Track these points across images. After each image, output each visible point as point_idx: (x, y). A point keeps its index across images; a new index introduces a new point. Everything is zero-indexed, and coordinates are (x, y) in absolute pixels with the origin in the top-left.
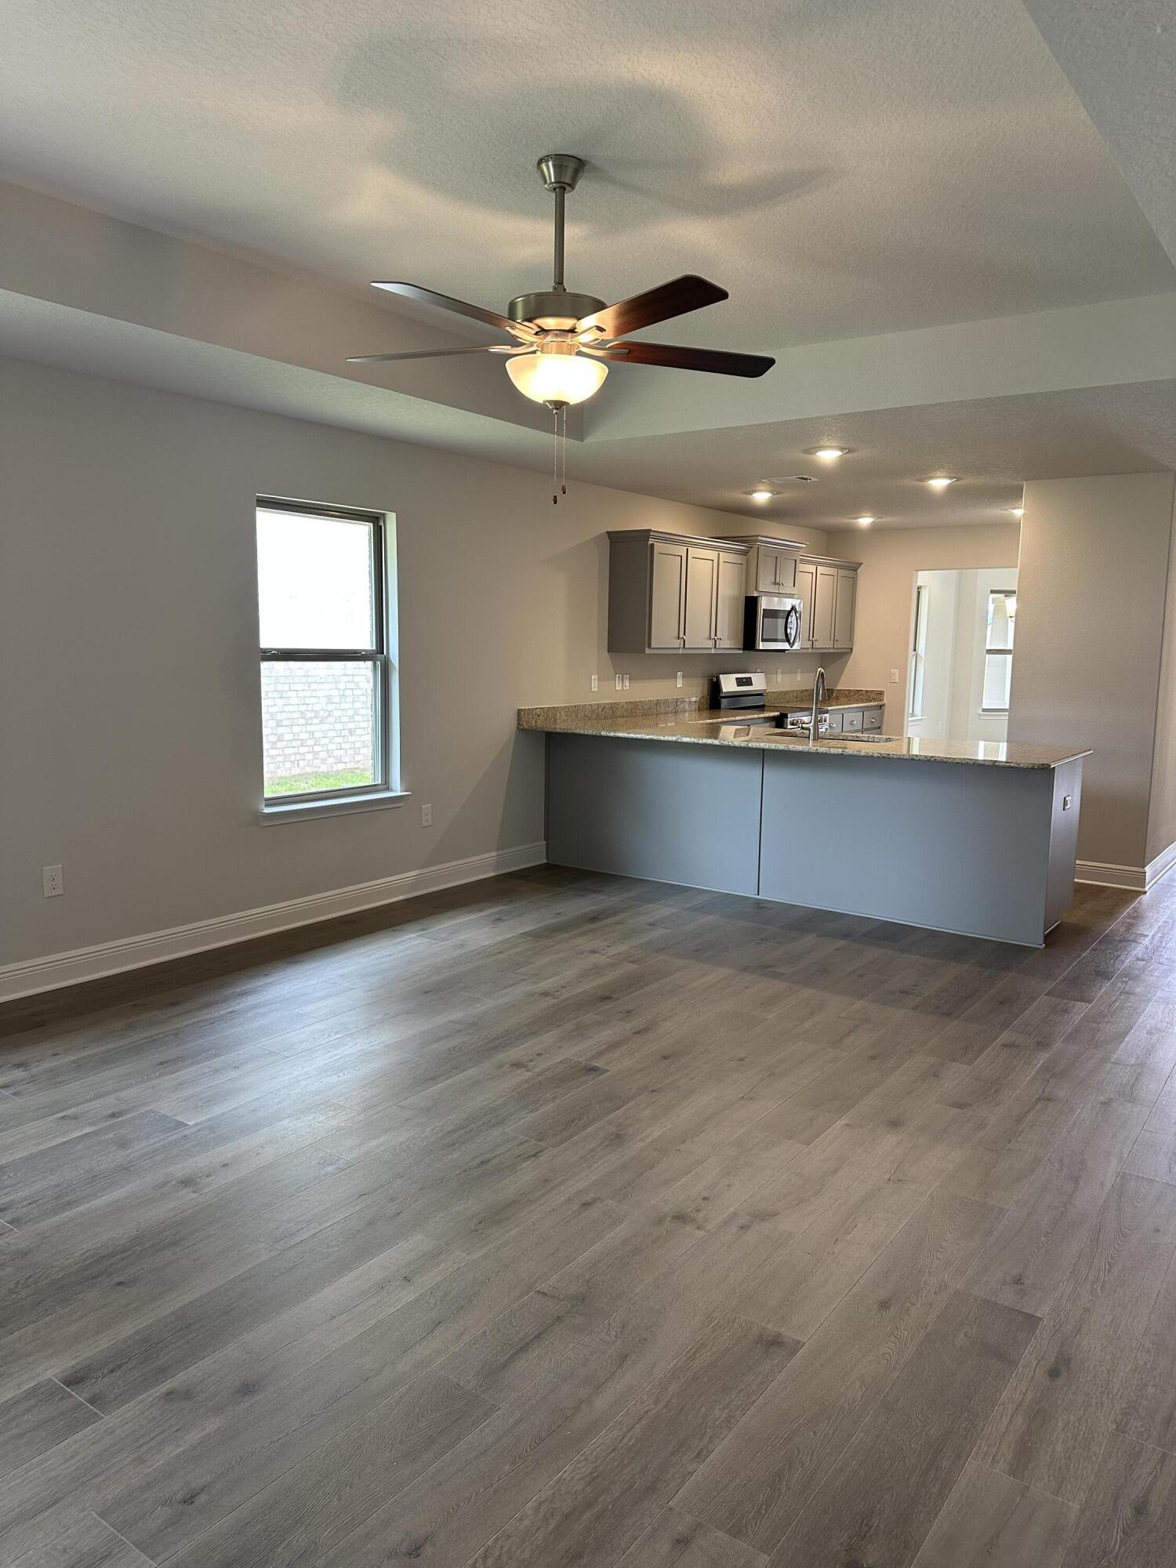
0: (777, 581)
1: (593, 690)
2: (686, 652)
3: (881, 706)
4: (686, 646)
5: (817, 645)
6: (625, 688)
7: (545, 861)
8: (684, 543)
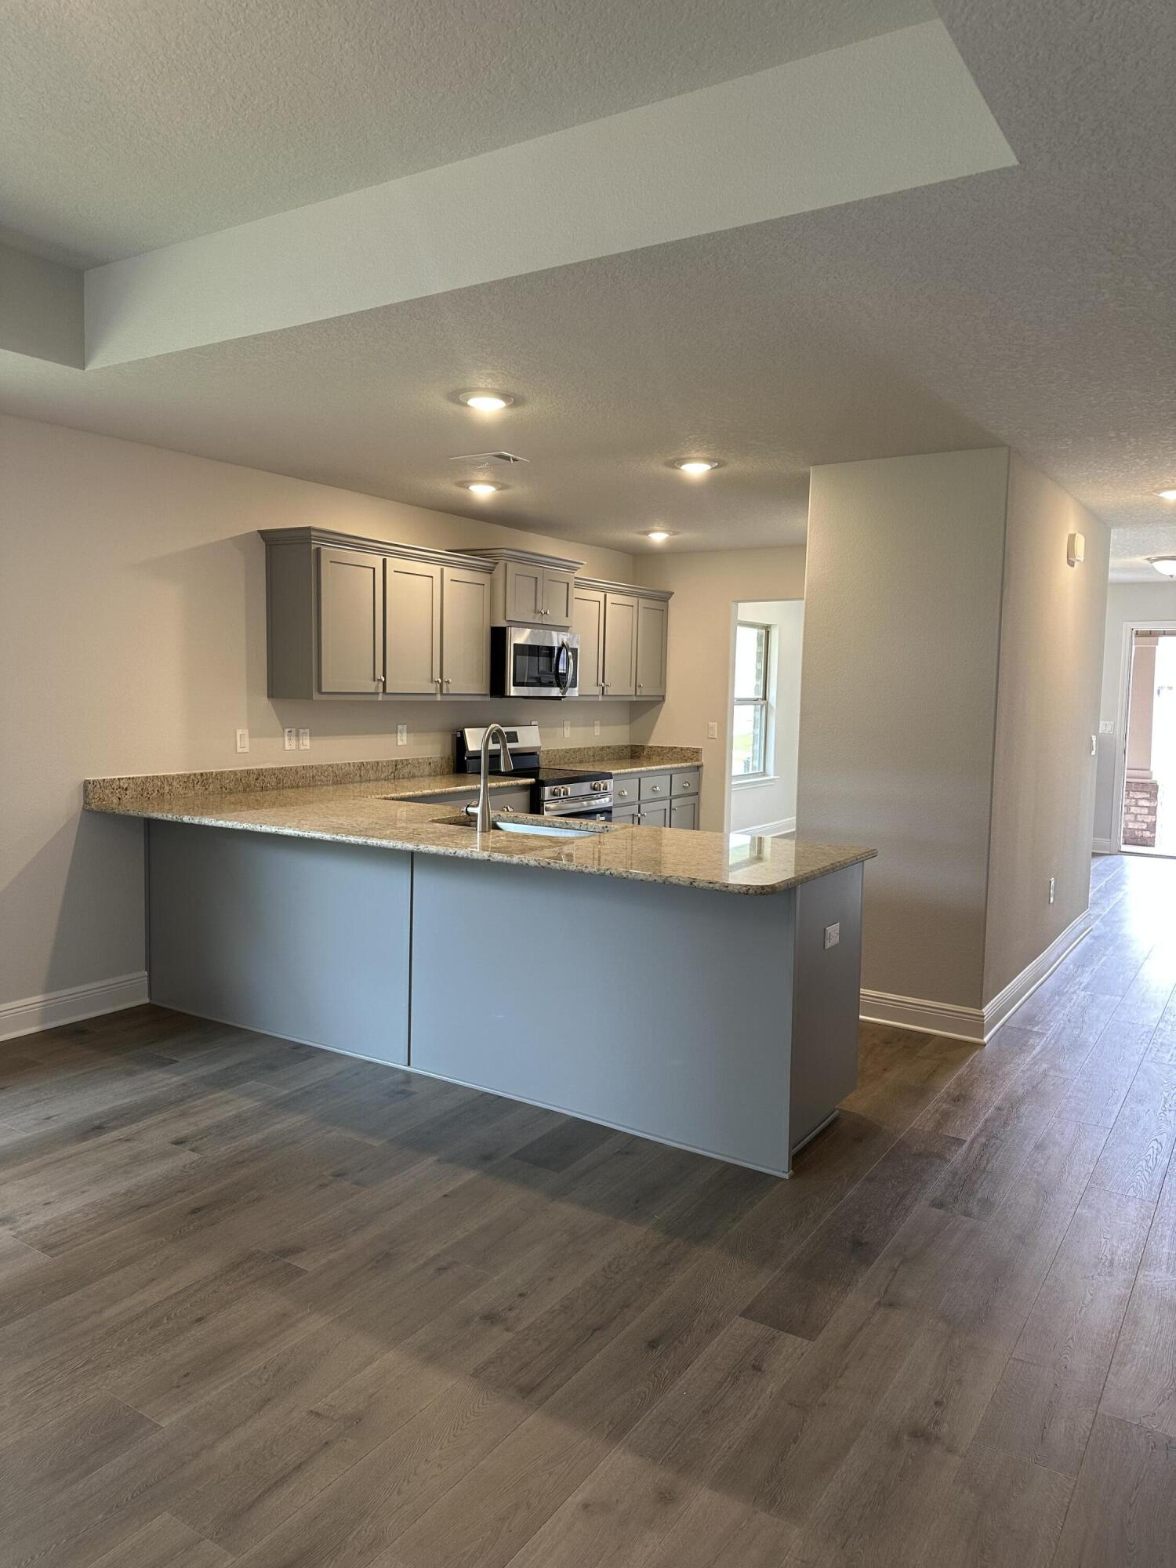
0: (539, 608)
1: (239, 750)
2: (387, 698)
3: (698, 767)
4: (388, 691)
5: (609, 691)
6: (302, 748)
7: (147, 1001)
8: (380, 551)
